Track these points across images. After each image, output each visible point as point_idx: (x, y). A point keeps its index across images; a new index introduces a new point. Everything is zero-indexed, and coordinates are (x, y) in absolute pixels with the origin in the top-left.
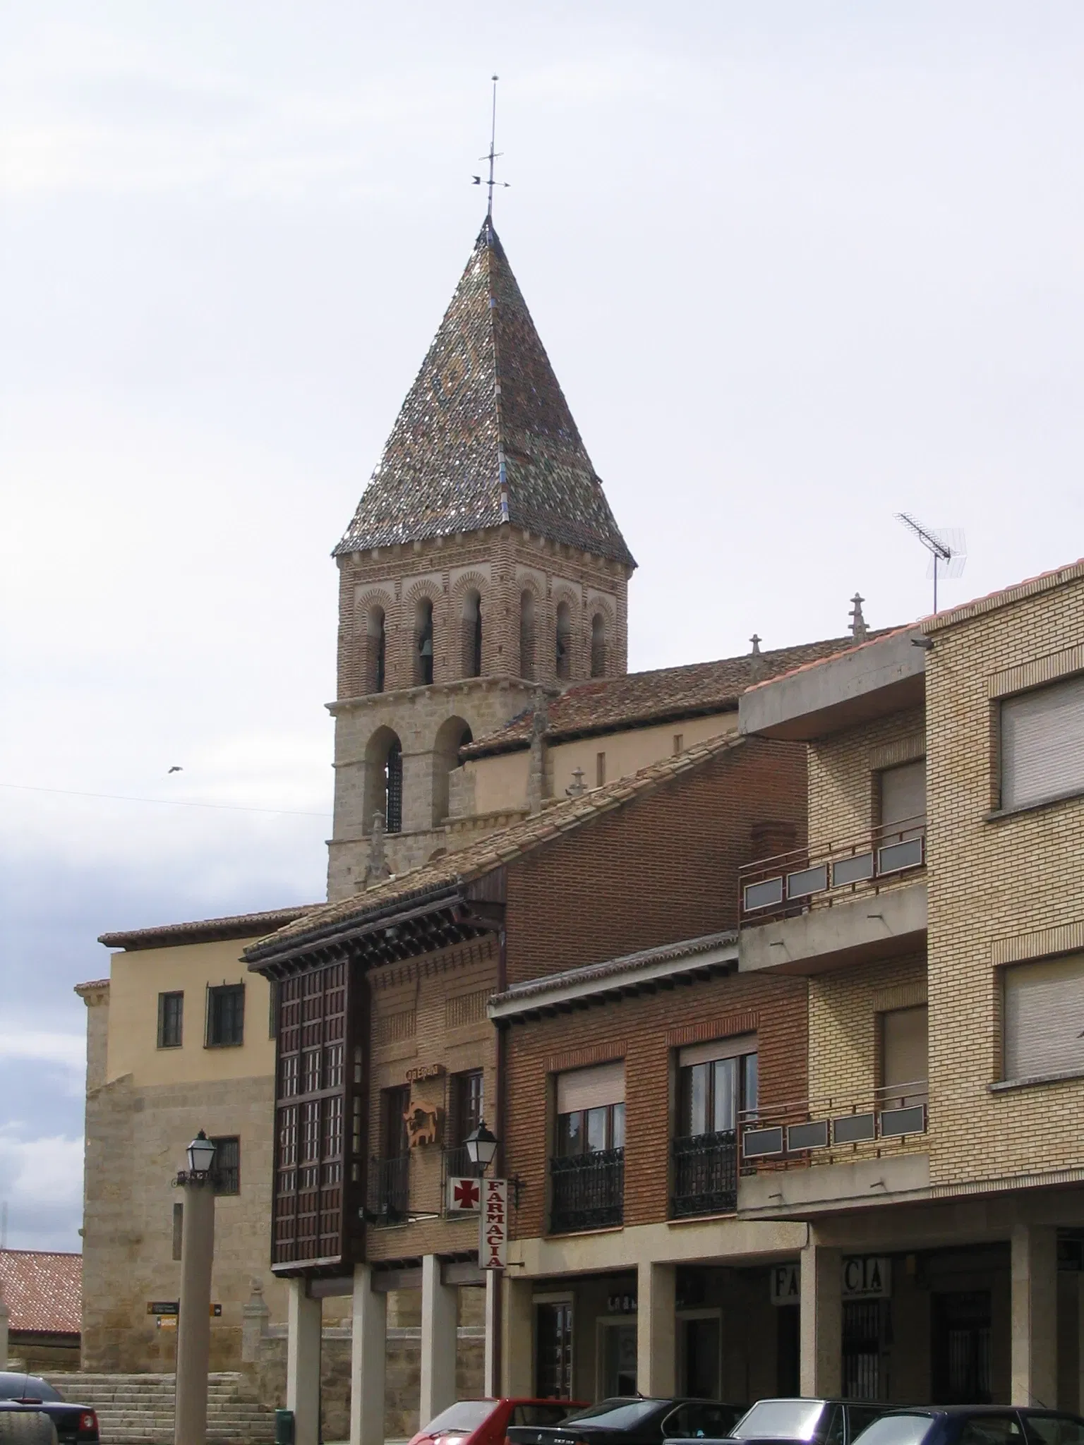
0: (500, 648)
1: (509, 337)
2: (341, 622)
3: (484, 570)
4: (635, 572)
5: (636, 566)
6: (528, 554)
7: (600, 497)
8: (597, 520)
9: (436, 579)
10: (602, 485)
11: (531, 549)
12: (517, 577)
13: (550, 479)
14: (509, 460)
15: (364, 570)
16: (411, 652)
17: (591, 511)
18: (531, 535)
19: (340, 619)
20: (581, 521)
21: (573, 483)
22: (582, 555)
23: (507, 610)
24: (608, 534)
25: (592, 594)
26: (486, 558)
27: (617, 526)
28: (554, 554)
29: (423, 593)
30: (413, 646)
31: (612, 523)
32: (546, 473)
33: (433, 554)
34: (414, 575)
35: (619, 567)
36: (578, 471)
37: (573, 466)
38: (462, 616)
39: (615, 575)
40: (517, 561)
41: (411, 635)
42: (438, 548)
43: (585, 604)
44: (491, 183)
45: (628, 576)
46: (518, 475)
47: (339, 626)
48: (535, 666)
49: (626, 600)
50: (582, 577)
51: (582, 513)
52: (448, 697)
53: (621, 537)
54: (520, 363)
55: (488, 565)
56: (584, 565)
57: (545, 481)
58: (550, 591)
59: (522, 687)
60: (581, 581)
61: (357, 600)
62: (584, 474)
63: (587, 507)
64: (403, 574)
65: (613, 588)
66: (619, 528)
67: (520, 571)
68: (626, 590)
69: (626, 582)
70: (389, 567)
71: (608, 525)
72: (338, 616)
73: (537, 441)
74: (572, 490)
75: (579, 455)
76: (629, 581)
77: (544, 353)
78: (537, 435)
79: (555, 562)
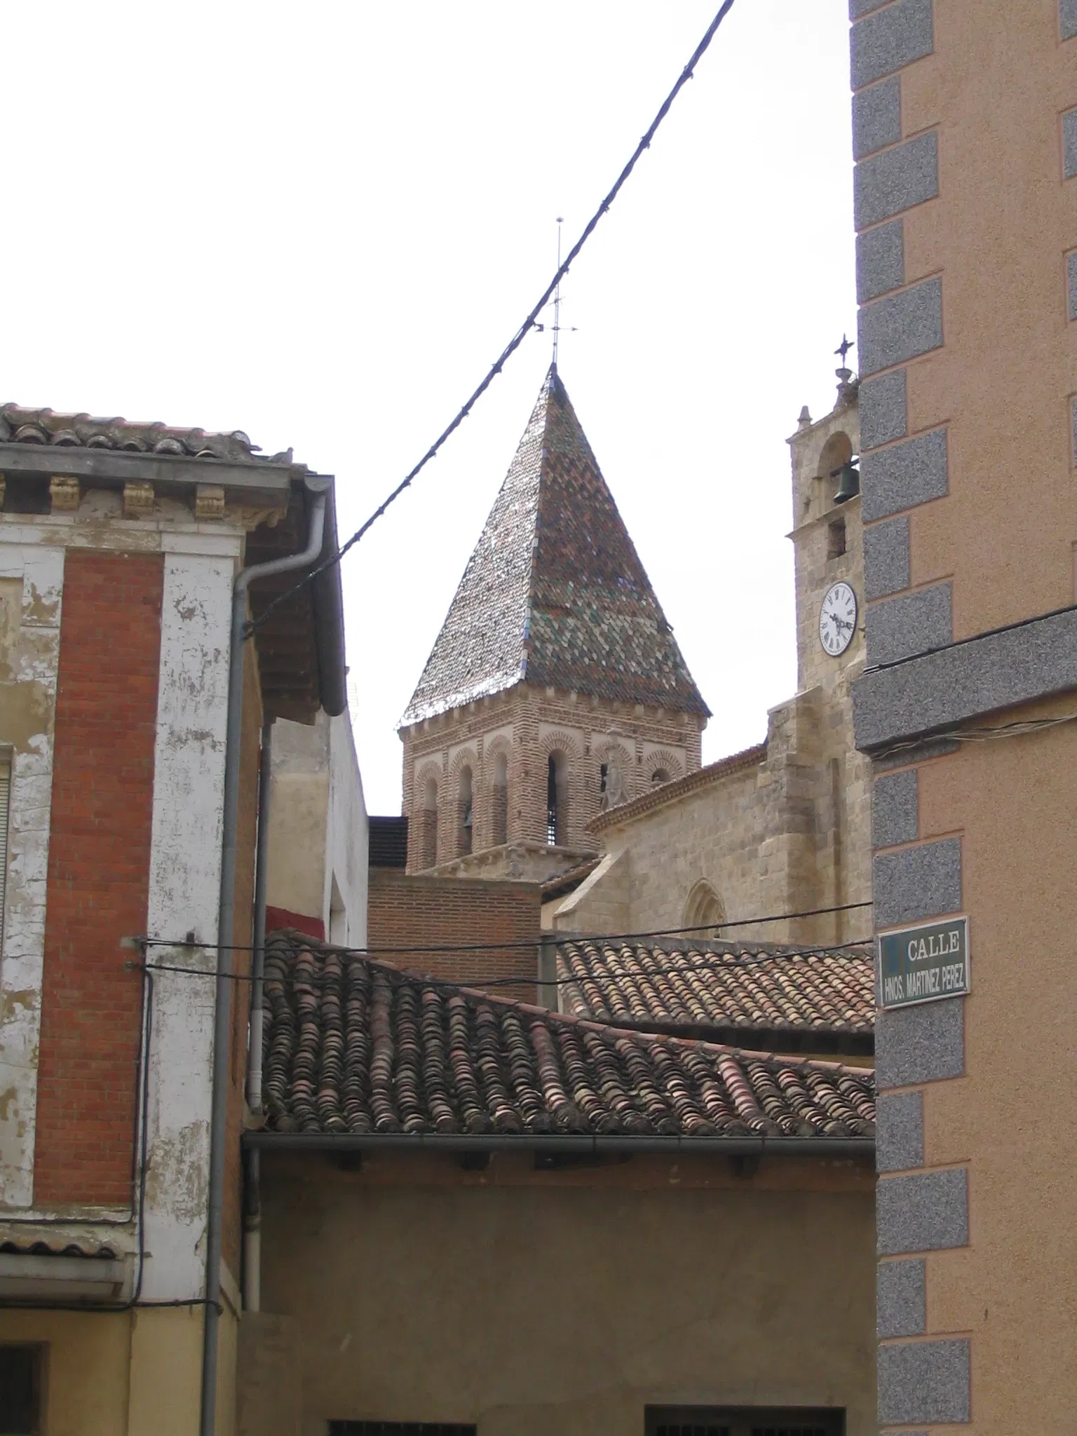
0: (520, 812)
1: (561, 487)
2: (404, 798)
3: (508, 732)
4: (710, 721)
5: (709, 714)
6: (556, 711)
7: (670, 646)
8: (660, 670)
9: (473, 745)
10: (674, 633)
11: (561, 706)
12: (541, 737)
13: (597, 631)
14: (537, 615)
15: (421, 743)
16: (455, 825)
17: (653, 661)
18: (556, 692)
19: (403, 795)
20: (636, 672)
21: (631, 633)
22: (633, 707)
23: (527, 773)
24: (674, 684)
25: (649, 749)
26: (510, 719)
27: (689, 675)
28: (592, 710)
29: (465, 762)
30: (458, 817)
31: (684, 672)
32: (591, 625)
33: (471, 720)
34: (457, 743)
35: (686, 718)
36: (642, 621)
37: (634, 614)
38: (493, 782)
39: (682, 726)
40: (541, 721)
41: (455, 806)
42: (474, 714)
43: (640, 760)
44: (556, 329)
45: (702, 727)
46: (548, 630)
47: (403, 802)
48: (569, 830)
49: (700, 753)
50: (635, 732)
51: (639, 664)
52: (480, 868)
53: (694, 686)
54: (573, 512)
55: (511, 726)
56: (637, 718)
57: (590, 633)
58: (588, 749)
59: (543, 852)
60: (634, 736)
61: (417, 773)
62: (648, 622)
63: (646, 655)
64: (449, 743)
65: (680, 740)
66: (693, 676)
67: (545, 730)
68: (699, 742)
69: (701, 732)
70: (439, 737)
71: (675, 674)
72: (401, 792)
73: (584, 593)
74: (628, 640)
75: (644, 603)
76: (704, 733)
77: (610, 500)
78: (586, 587)
79: (596, 718)
